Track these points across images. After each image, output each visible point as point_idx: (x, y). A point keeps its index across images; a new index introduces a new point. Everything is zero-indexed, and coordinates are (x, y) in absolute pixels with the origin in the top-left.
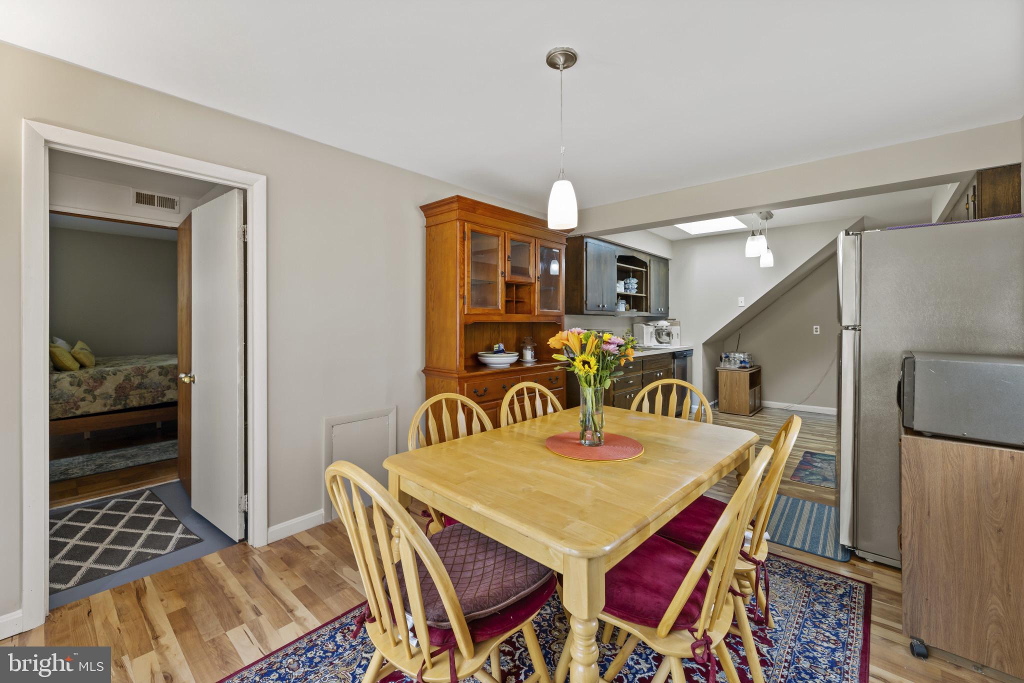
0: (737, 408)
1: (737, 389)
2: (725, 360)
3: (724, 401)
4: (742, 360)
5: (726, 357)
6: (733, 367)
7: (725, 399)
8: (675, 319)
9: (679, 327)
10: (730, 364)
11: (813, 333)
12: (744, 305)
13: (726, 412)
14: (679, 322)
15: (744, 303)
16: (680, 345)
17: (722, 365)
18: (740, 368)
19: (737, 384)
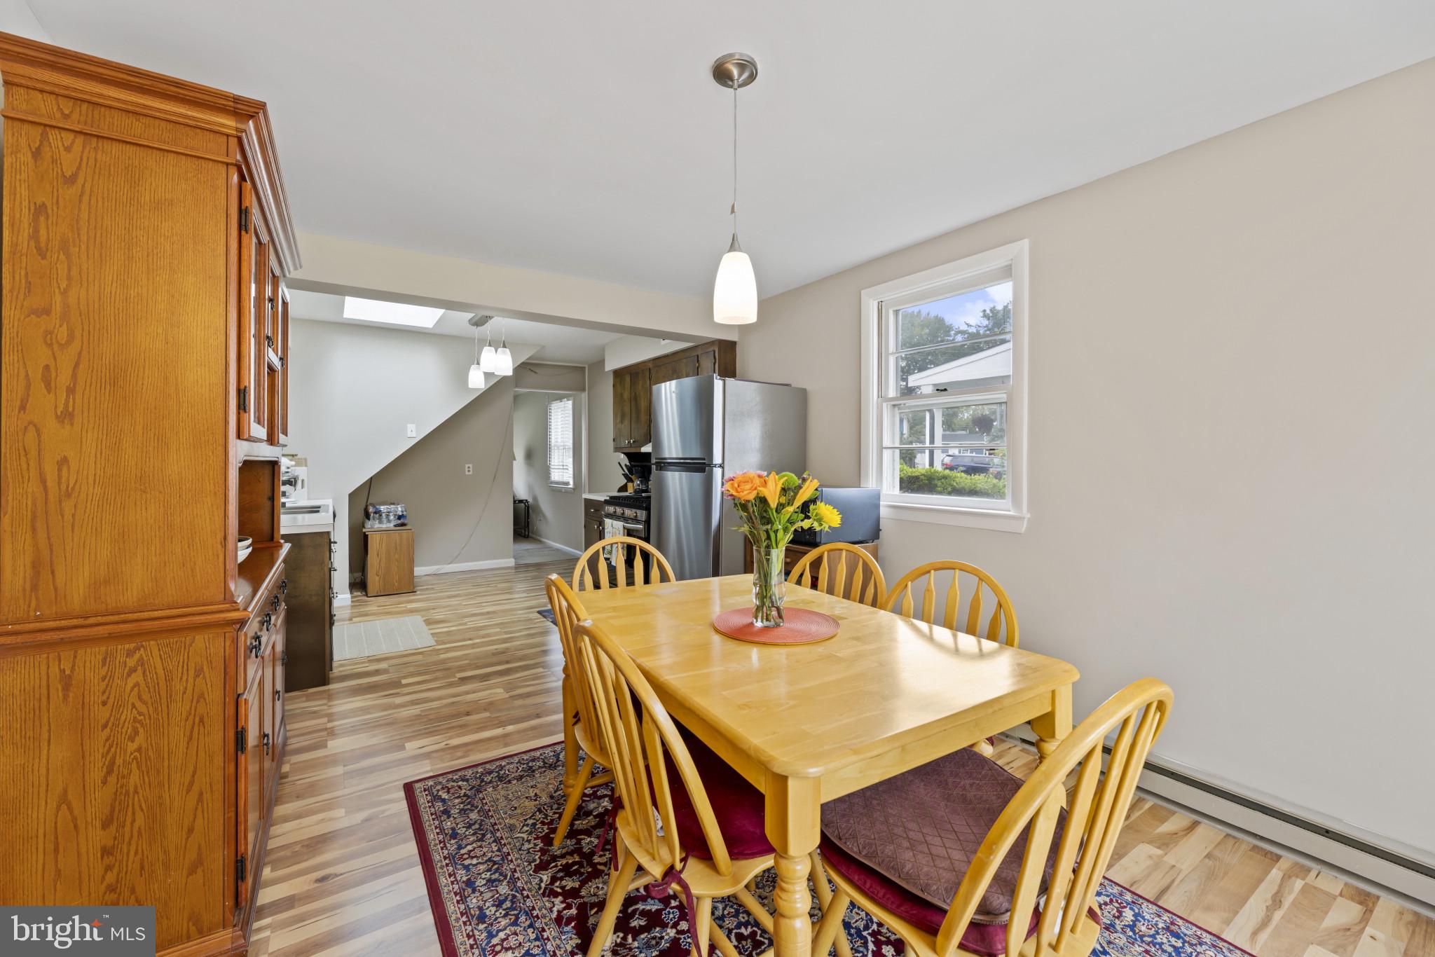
0: (396, 584)
1: (397, 556)
2: (374, 517)
3: (377, 578)
4: (400, 514)
5: (375, 513)
6: (384, 526)
7: (378, 576)
8: (296, 455)
9: (305, 468)
10: (381, 522)
11: (465, 472)
12: (414, 436)
13: (379, 594)
14: (306, 460)
15: (414, 433)
16: (308, 499)
17: (369, 524)
18: (395, 526)
19: (396, 549)
